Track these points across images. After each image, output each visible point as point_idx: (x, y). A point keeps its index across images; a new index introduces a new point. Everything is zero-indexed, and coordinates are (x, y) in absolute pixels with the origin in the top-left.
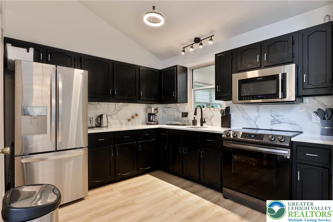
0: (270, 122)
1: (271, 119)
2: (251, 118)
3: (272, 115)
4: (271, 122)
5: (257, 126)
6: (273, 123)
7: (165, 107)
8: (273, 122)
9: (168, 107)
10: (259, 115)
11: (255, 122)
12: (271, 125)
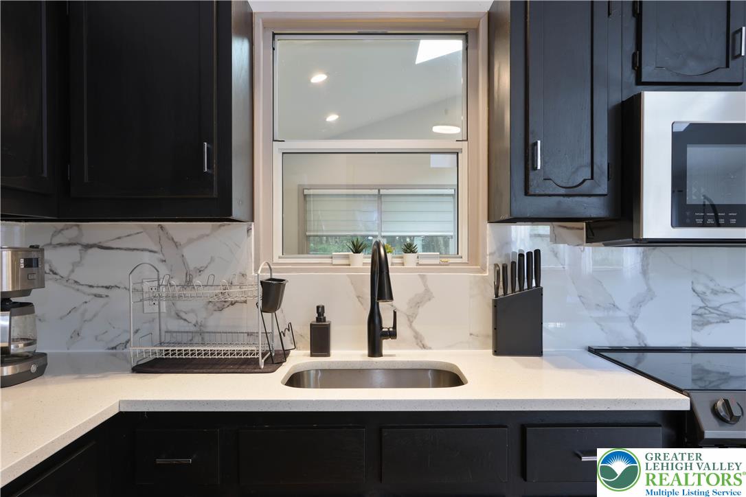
0: (690, 318)
1: (693, 306)
2: (617, 304)
3: (699, 288)
4: (696, 318)
5: (639, 335)
6: (700, 320)
7: (56, 240)
8: (701, 315)
9: (85, 241)
10: (649, 290)
11: (632, 319)
12: (695, 330)
